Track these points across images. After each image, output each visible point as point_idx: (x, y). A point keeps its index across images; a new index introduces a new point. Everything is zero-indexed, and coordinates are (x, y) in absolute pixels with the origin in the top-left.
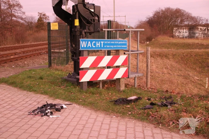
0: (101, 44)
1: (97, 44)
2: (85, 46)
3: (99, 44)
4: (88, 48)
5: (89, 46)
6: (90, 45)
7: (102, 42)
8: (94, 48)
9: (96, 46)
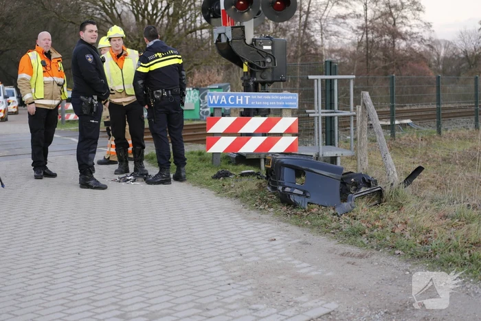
0: (244, 99)
1: (238, 100)
2: (216, 103)
3: (241, 100)
4: (221, 105)
5: (223, 103)
6: (225, 101)
7: (247, 97)
8: (232, 105)
9: (235, 102)
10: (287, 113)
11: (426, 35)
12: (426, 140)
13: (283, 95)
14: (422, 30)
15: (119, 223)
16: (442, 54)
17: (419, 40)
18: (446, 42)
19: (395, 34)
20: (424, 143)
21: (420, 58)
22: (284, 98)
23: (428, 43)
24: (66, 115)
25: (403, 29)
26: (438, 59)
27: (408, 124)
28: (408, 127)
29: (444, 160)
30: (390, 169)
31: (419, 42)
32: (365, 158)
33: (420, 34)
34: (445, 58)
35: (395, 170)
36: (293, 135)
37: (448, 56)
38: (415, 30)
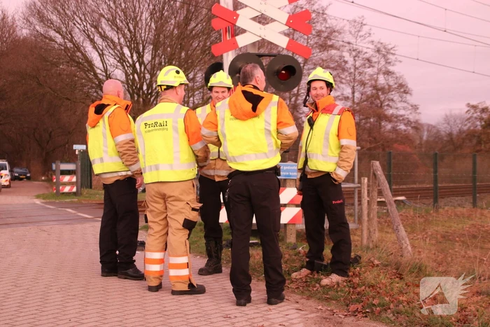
10: (291, 183)
11: (412, 117)
12: (423, 217)
13: (288, 166)
14: (409, 112)
15: (120, 292)
16: (425, 138)
17: (406, 122)
18: (429, 125)
19: (382, 117)
20: (422, 220)
21: (406, 139)
22: (289, 168)
23: (413, 125)
24: (61, 188)
25: (390, 112)
26: (421, 142)
27: (402, 201)
28: (402, 204)
29: (443, 237)
30: (403, 242)
31: (405, 125)
32: (375, 230)
33: (406, 116)
34: (427, 141)
35: (408, 243)
36: (297, 206)
37: (431, 139)
38: (402, 112)
